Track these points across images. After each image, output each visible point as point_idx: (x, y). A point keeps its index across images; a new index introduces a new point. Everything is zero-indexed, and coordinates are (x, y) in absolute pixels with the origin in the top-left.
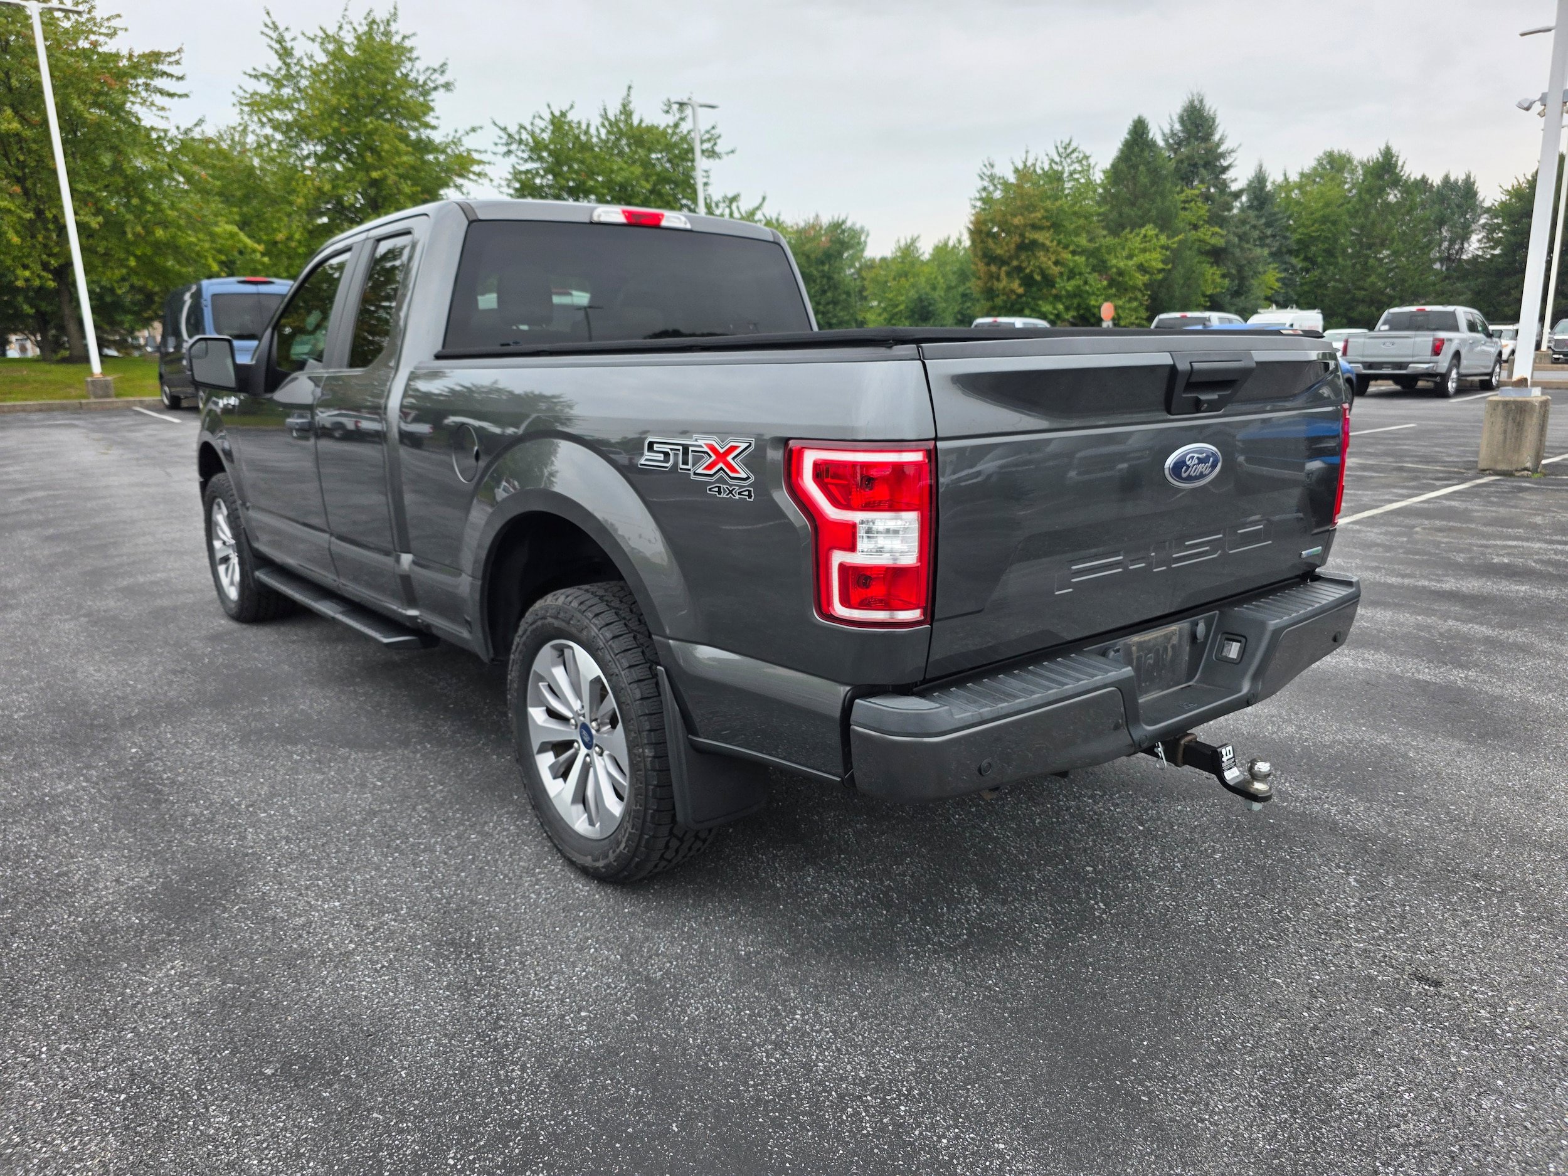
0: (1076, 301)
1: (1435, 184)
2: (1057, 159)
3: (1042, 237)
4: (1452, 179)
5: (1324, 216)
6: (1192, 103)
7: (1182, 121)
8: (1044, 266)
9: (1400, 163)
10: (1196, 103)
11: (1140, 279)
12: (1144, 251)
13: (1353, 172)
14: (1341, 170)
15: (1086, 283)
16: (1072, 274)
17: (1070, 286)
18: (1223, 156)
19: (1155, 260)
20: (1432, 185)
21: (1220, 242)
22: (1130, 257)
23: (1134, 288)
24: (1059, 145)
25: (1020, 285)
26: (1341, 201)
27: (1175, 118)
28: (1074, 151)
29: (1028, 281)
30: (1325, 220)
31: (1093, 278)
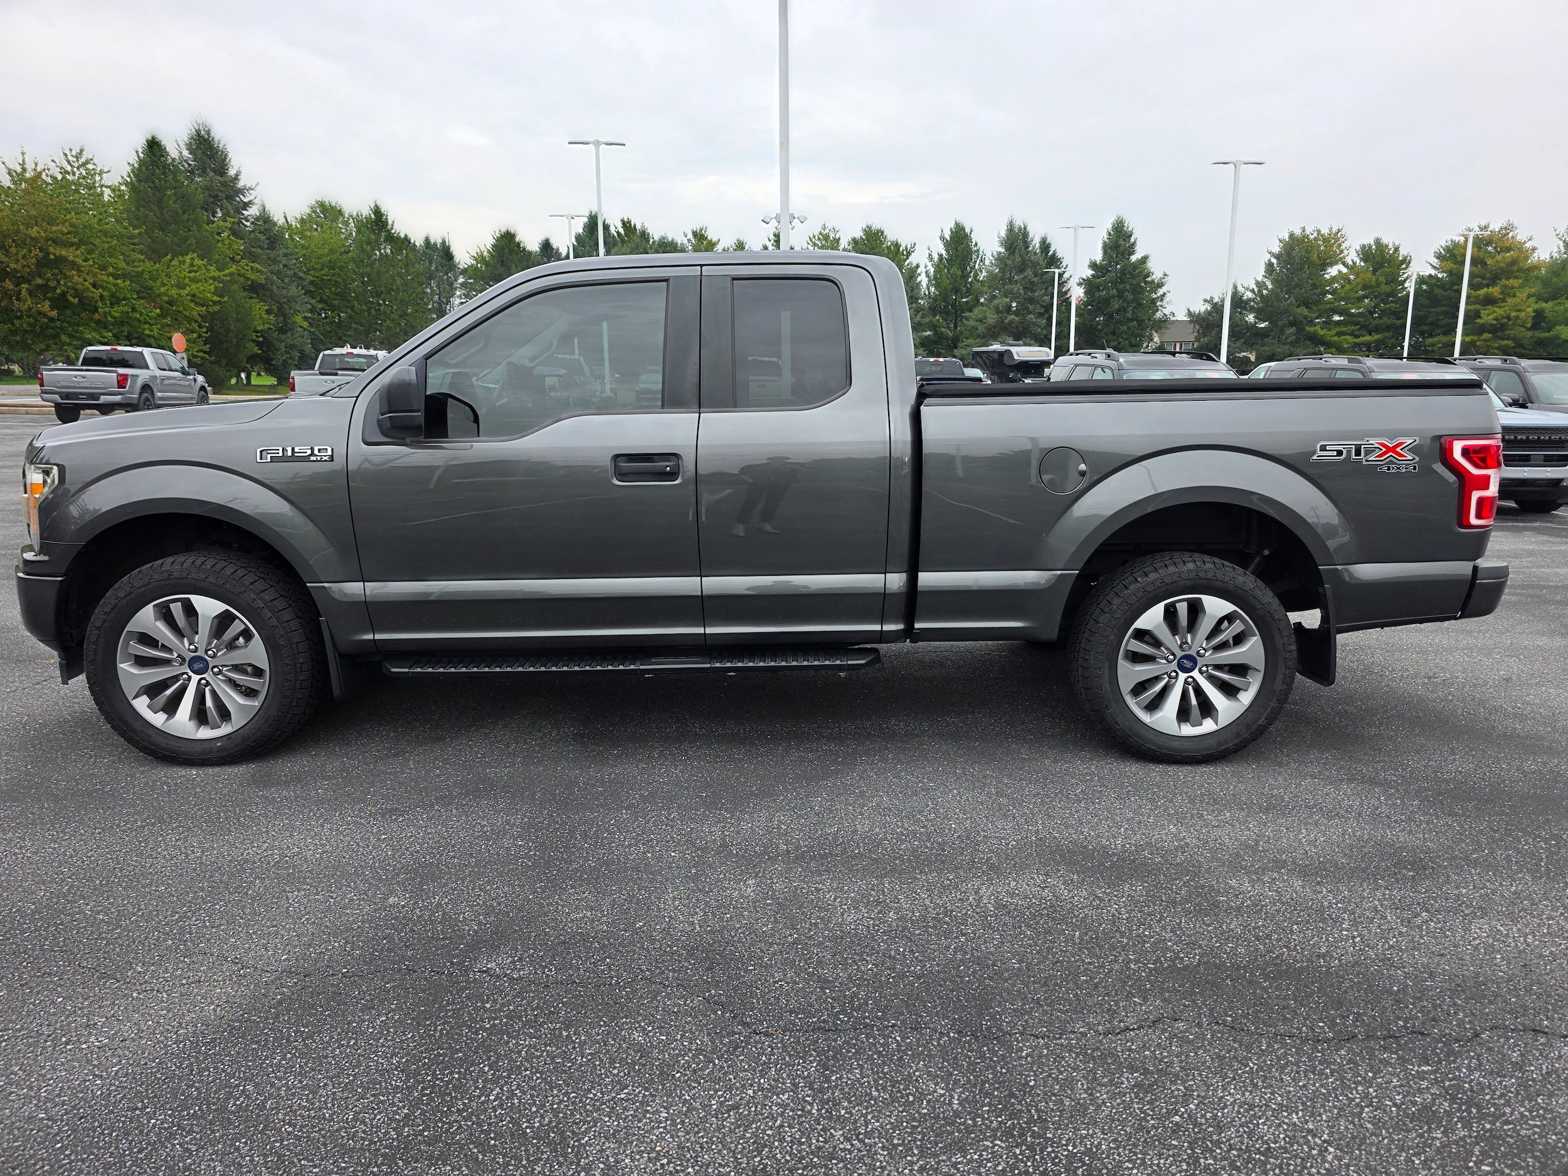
0: (126, 329)
1: (417, 244)
2: (69, 168)
3: (69, 254)
4: (432, 241)
5: (330, 262)
6: (198, 132)
7: (189, 147)
8: (79, 287)
9: (390, 222)
10: (203, 133)
11: (196, 311)
12: (194, 280)
13: (346, 223)
14: (335, 220)
15: (134, 310)
16: (115, 300)
17: (117, 312)
18: (241, 191)
19: (207, 290)
20: (414, 245)
21: (261, 279)
22: (180, 286)
23: (190, 320)
24: (68, 152)
25: (52, 308)
26: (342, 250)
27: (182, 144)
28: (87, 162)
29: (60, 302)
30: (332, 265)
31: (140, 304)
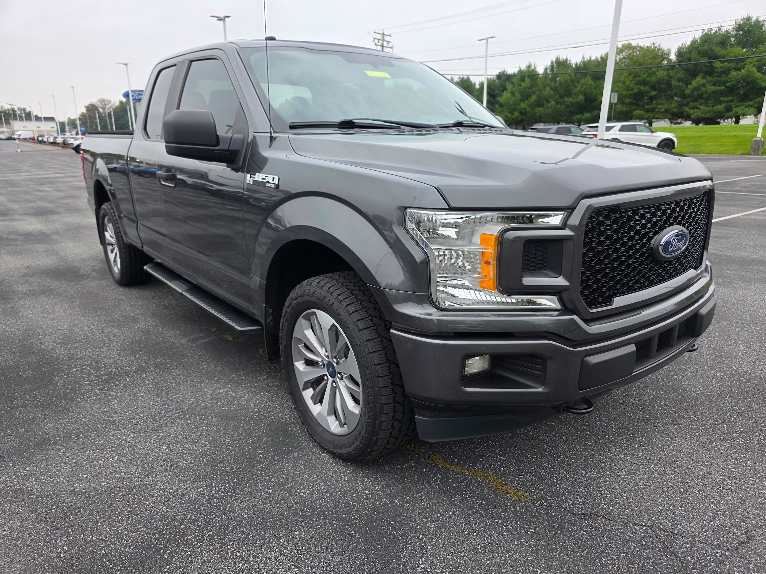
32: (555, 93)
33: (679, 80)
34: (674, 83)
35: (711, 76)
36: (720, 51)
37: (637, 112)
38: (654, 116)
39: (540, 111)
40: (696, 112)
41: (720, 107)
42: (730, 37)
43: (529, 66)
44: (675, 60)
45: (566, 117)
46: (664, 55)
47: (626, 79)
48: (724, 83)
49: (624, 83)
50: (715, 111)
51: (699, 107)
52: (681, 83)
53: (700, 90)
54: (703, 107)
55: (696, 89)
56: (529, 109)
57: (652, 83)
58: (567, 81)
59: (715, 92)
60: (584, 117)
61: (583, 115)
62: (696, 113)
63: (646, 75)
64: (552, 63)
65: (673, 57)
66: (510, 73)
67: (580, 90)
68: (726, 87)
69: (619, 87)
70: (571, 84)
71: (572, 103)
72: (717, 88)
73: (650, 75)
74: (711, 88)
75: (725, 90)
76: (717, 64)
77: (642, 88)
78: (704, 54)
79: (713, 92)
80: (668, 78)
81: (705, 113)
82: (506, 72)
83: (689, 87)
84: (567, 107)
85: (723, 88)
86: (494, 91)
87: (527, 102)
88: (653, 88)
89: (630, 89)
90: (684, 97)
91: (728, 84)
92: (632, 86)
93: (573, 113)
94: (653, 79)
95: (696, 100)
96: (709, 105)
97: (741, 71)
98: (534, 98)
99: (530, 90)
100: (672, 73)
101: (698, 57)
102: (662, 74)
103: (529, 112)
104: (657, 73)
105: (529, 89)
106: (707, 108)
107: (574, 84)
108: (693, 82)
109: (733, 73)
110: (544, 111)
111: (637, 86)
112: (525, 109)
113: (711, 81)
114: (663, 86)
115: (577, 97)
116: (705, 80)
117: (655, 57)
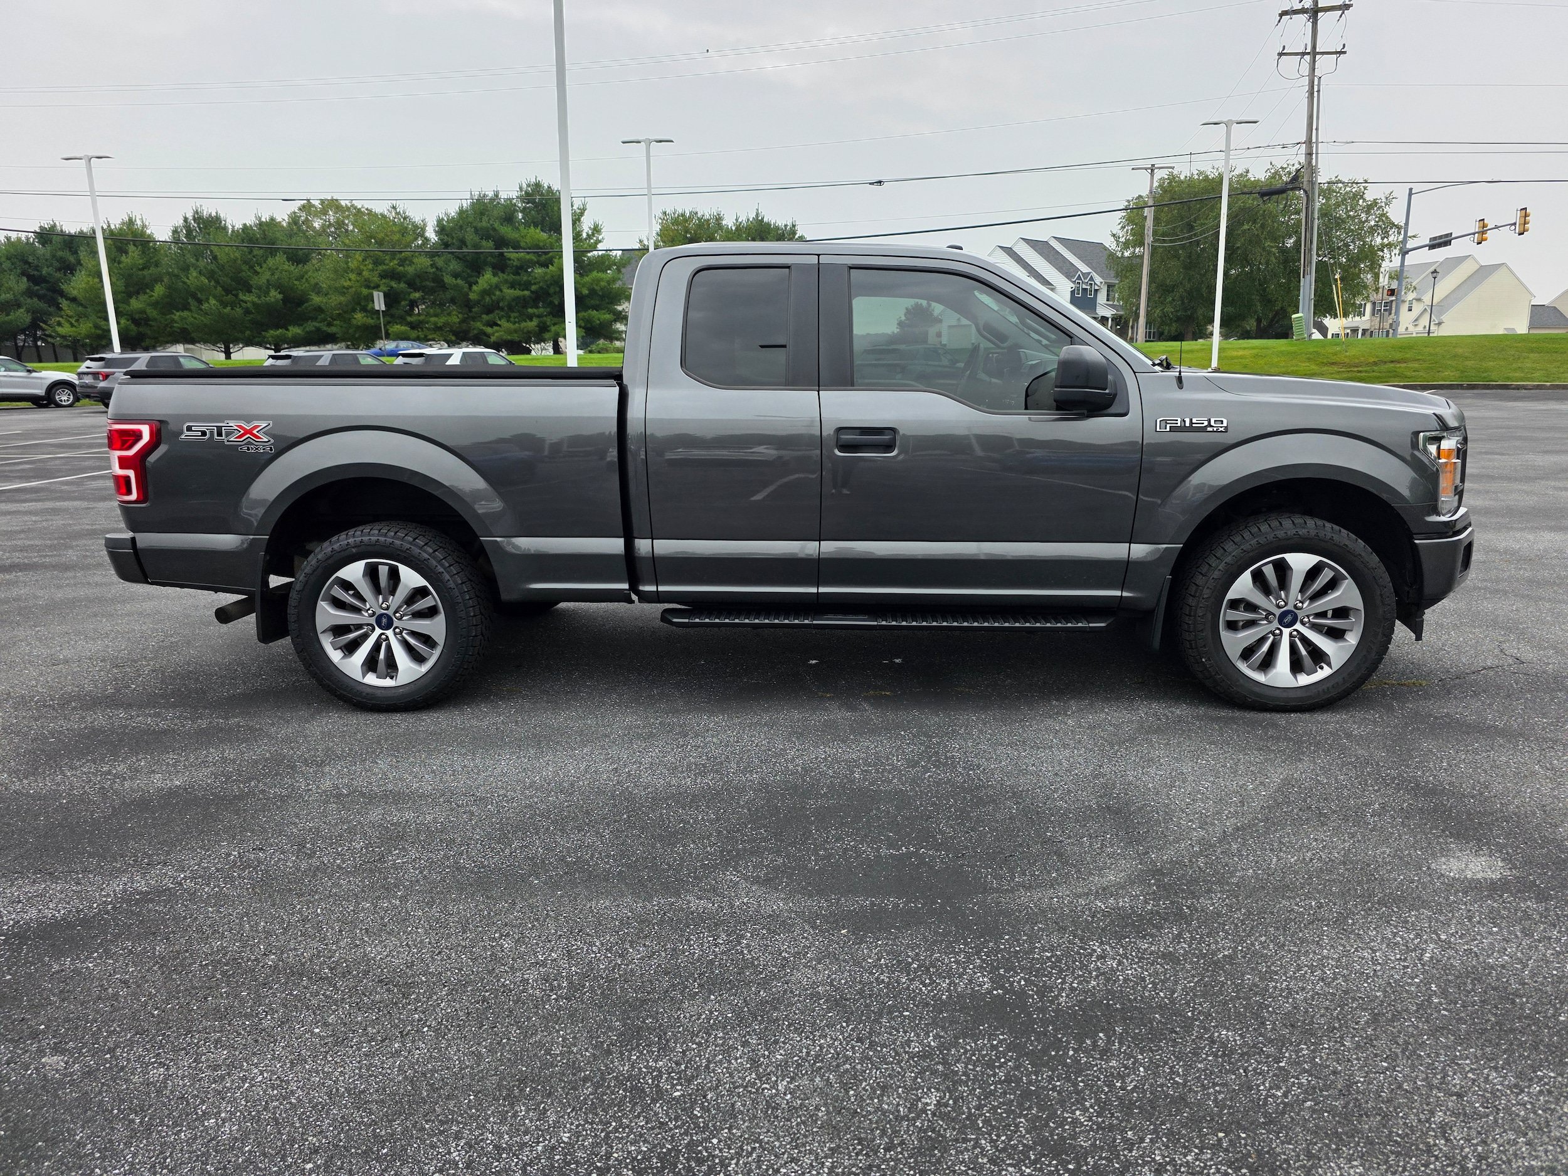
32: (213, 283)
33: (456, 276)
34: (448, 280)
35: (503, 272)
36: (506, 231)
37: (397, 328)
38: (426, 336)
39: (182, 319)
40: (497, 331)
41: (532, 325)
42: (515, 211)
43: (131, 222)
44: (436, 239)
45: (248, 333)
46: (419, 231)
47: (362, 267)
48: (526, 286)
49: (360, 274)
50: (525, 330)
51: (499, 322)
52: (459, 281)
53: (495, 295)
54: (503, 323)
55: (485, 293)
56: (152, 313)
57: (409, 276)
58: (235, 261)
59: (517, 299)
60: (290, 334)
61: (287, 330)
62: (496, 334)
63: (396, 262)
64: (186, 220)
65: (431, 234)
66: (73, 232)
67: (268, 281)
68: (532, 292)
69: (350, 280)
70: (245, 267)
71: (254, 303)
72: (517, 293)
73: (402, 262)
74: (510, 293)
75: (530, 297)
76: (511, 254)
77: (394, 284)
78: (486, 234)
79: (513, 300)
80: (434, 270)
81: (510, 332)
82: (59, 228)
83: (475, 288)
84: (247, 312)
85: (527, 293)
86: (37, 268)
87: (142, 297)
88: (412, 285)
89: (372, 285)
90: (468, 305)
91: (534, 288)
92: (376, 279)
93: (265, 327)
94: (410, 270)
95: (489, 311)
96: (512, 319)
97: (548, 267)
98: (159, 290)
99: (145, 272)
100: (440, 262)
101: (477, 239)
102: (423, 262)
103: (155, 320)
104: (415, 260)
105: (143, 269)
106: (510, 325)
107: (252, 267)
108: (480, 281)
109: (539, 271)
110: (195, 318)
111: (384, 281)
112: (143, 312)
113: (506, 281)
114: (429, 284)
115: (267, 293)
116: (496, 279)
117: (404, 231)
